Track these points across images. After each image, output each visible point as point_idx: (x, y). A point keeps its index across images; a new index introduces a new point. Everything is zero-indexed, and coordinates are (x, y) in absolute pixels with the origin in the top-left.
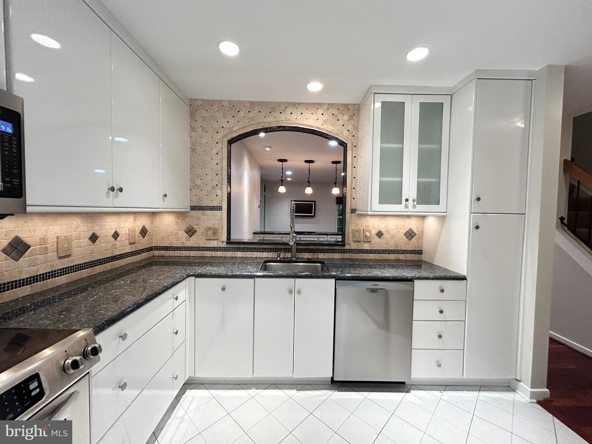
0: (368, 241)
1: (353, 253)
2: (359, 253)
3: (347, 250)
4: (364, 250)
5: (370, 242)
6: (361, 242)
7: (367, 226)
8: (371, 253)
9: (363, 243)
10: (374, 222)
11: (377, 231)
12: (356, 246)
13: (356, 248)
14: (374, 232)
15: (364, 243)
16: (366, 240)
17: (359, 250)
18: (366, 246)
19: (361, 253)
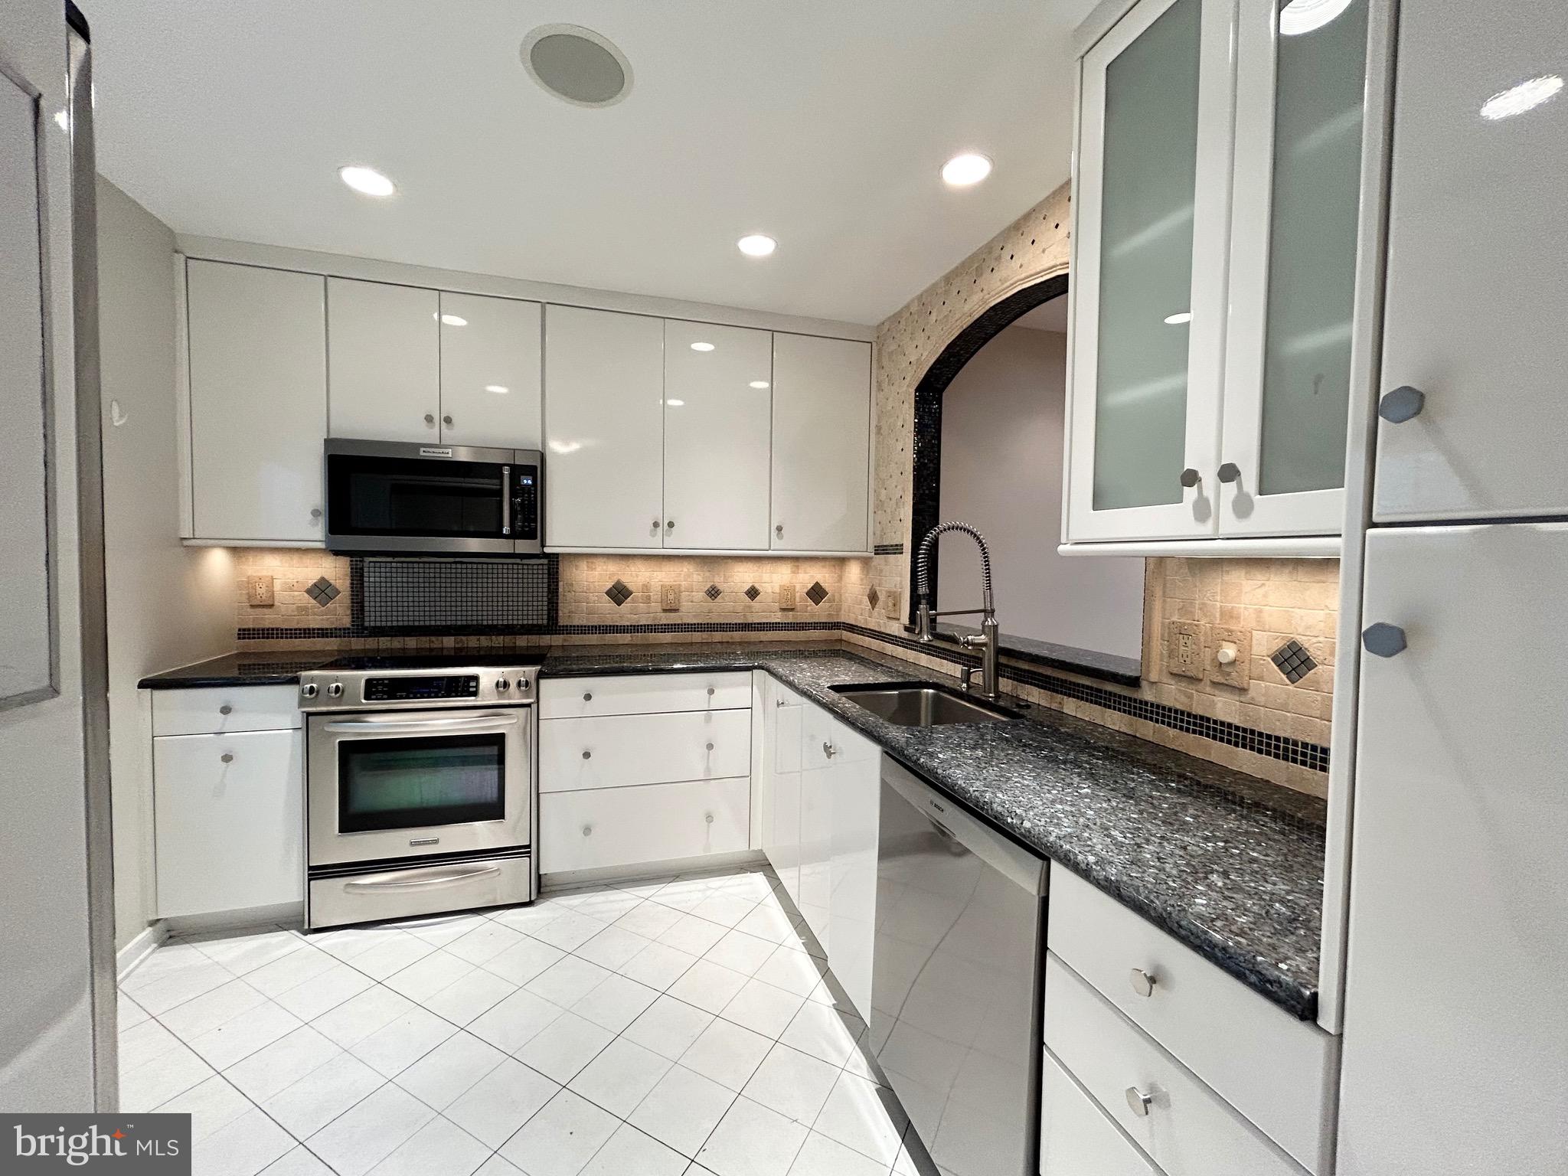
0: (1230, 682)
1: (1169, 725)
2: (1194, 732)
3: (1146, 703)
4: (1215, 722)
5: (1243, 690)
6: (1200, 686)
7: (1229, 615)
8: (1244, 746)
9: (1208, 689)
10: (1265, 596)
11: (1277, 645)
12: (1183, 699)
13: (1179, 707)
14: (1264, 645)
15: (1217, 692)
16: (1220, 679)
17: (1195, 717)
18: (1224, 708)
19: (1201, 733)
